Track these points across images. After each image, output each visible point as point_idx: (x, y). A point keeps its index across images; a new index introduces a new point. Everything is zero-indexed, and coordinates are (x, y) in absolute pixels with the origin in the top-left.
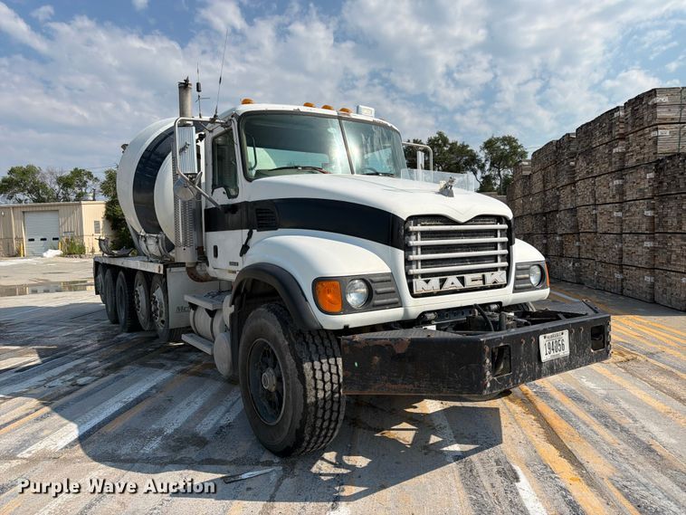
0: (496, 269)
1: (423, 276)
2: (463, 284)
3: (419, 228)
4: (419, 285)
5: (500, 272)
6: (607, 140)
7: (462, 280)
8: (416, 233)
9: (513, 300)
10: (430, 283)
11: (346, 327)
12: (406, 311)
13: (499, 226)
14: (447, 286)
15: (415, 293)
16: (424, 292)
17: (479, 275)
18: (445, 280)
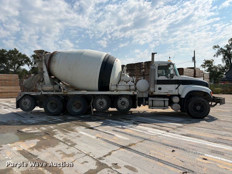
6: (139, 68)
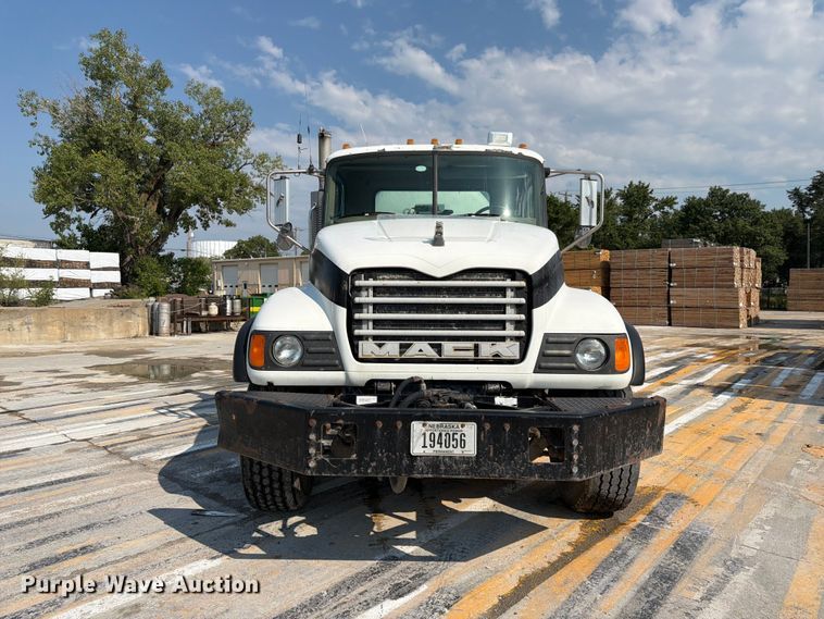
0: (503, 339)
1: (375, 338)
2: (440, 353)
3: (371, 282)
4: (367, 348)
5: (508, 343)
7: (438, 348)
8: (367, 288)
9: (536, 383)
10: (384, 348)
11: (270, 384)
12: (347, 376)
13: (508, 283)
14: (411, 353)
15: (360, 356)
16: (374, 356)
17: (470, 345)
18: (409, 346)
